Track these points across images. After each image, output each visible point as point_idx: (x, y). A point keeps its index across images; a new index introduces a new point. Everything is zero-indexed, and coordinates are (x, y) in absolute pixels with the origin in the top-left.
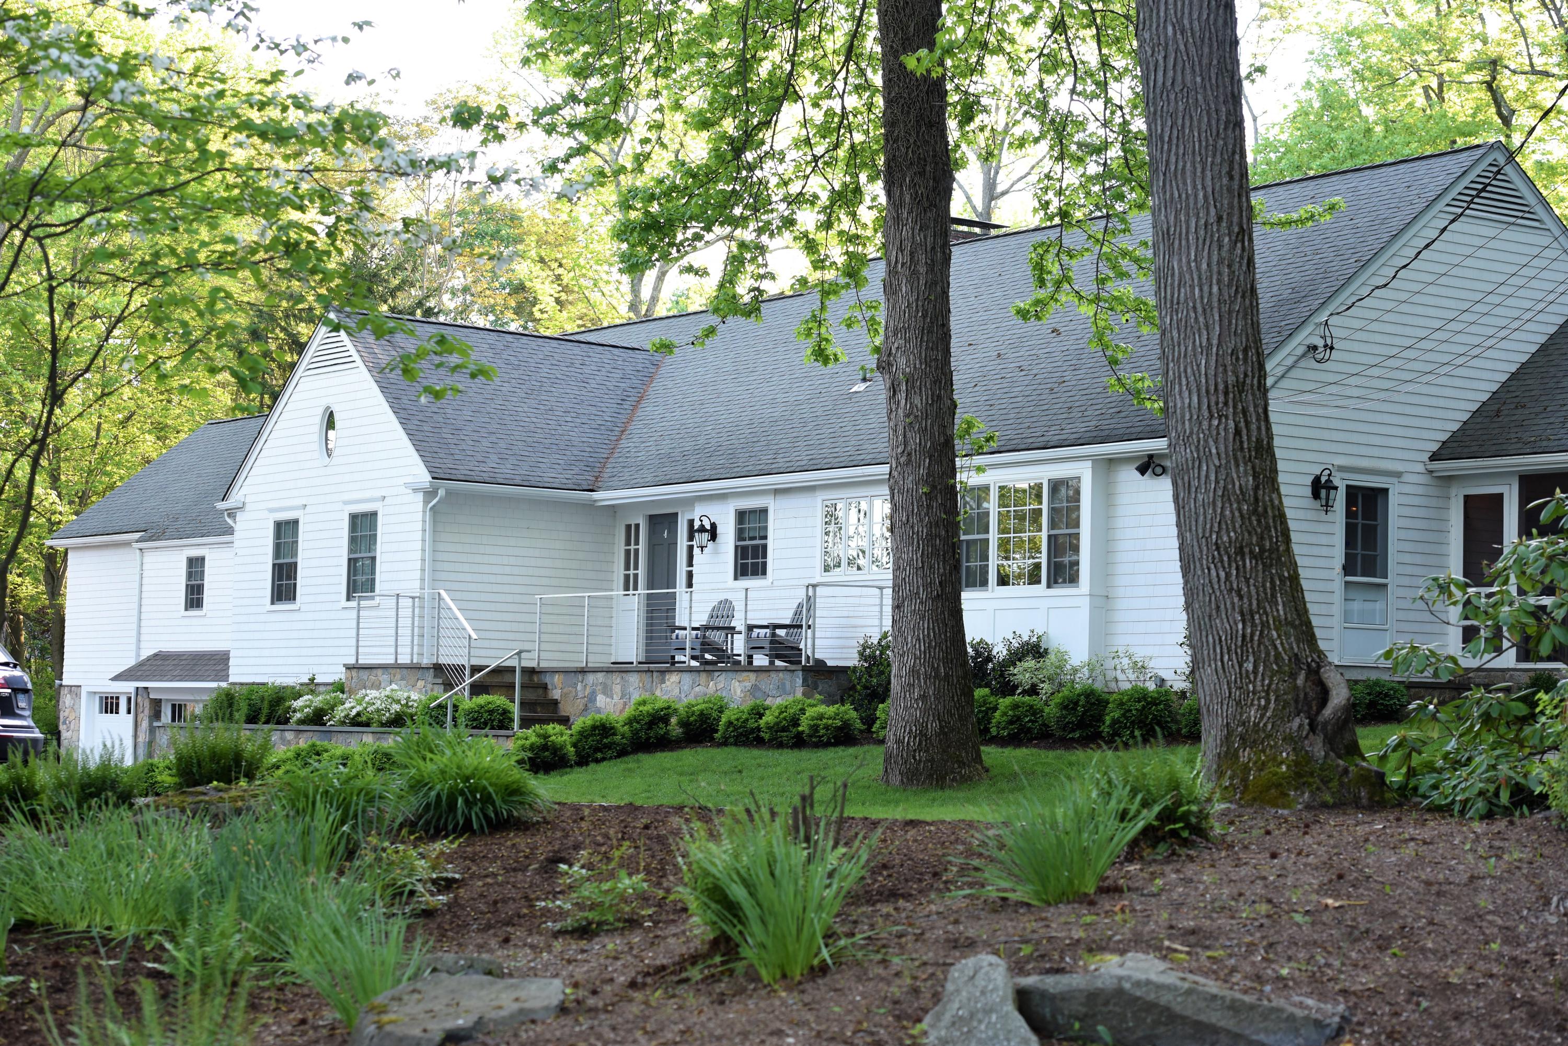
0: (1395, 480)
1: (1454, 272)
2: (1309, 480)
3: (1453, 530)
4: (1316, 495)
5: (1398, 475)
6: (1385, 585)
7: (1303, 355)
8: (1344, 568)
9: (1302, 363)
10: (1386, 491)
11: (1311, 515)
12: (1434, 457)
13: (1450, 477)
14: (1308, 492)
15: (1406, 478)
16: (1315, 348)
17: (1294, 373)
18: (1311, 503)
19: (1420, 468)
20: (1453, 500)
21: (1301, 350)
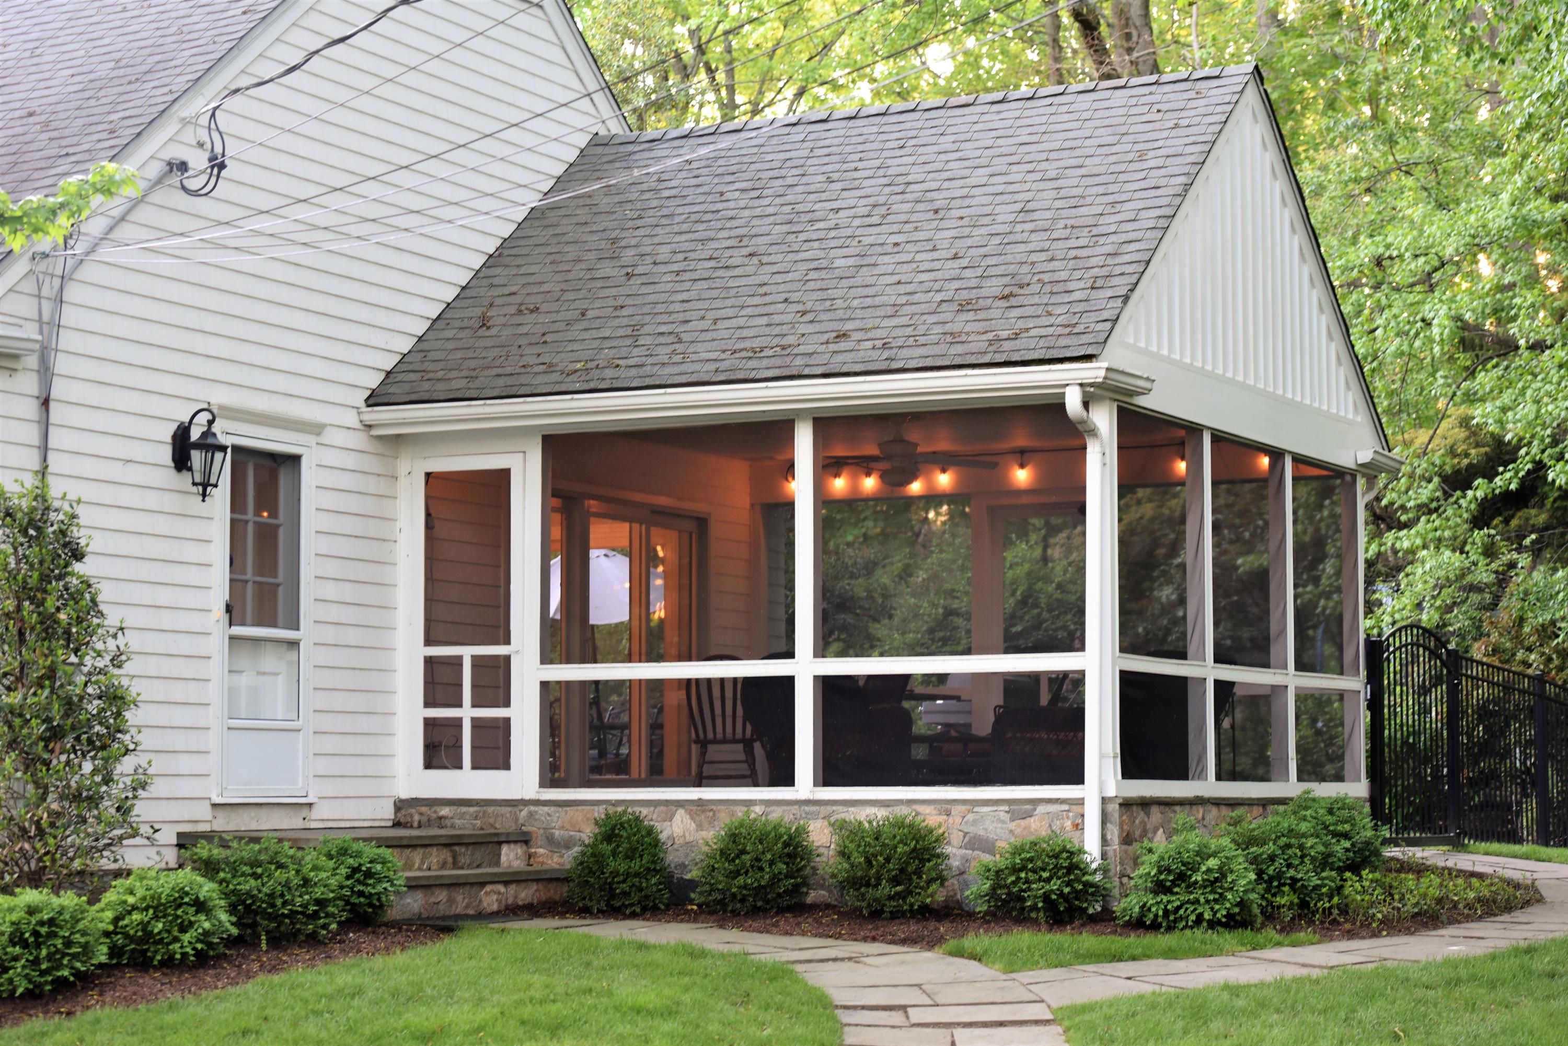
0: (311, 439)
1: (406, 79)
2: (167, 432)
3: (402, 539)
4: (181, 462)
5: (316, 429)
6: (294, 644)
7: (159, 181)
8: (229, 609)
9: (157, 197)
10: (294, 460)
11: (170, 502)
12: (374, 399)
13: (398, 436)
14: (166, 454)
15: (332, 436)
16: (183, 166)
17: (143, 214)
18: (168, 476)
19: (351, 419)
20: (403, 482)
21: (155, 170)
